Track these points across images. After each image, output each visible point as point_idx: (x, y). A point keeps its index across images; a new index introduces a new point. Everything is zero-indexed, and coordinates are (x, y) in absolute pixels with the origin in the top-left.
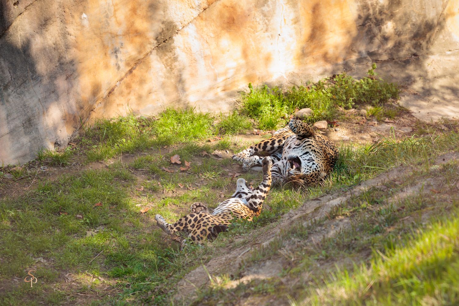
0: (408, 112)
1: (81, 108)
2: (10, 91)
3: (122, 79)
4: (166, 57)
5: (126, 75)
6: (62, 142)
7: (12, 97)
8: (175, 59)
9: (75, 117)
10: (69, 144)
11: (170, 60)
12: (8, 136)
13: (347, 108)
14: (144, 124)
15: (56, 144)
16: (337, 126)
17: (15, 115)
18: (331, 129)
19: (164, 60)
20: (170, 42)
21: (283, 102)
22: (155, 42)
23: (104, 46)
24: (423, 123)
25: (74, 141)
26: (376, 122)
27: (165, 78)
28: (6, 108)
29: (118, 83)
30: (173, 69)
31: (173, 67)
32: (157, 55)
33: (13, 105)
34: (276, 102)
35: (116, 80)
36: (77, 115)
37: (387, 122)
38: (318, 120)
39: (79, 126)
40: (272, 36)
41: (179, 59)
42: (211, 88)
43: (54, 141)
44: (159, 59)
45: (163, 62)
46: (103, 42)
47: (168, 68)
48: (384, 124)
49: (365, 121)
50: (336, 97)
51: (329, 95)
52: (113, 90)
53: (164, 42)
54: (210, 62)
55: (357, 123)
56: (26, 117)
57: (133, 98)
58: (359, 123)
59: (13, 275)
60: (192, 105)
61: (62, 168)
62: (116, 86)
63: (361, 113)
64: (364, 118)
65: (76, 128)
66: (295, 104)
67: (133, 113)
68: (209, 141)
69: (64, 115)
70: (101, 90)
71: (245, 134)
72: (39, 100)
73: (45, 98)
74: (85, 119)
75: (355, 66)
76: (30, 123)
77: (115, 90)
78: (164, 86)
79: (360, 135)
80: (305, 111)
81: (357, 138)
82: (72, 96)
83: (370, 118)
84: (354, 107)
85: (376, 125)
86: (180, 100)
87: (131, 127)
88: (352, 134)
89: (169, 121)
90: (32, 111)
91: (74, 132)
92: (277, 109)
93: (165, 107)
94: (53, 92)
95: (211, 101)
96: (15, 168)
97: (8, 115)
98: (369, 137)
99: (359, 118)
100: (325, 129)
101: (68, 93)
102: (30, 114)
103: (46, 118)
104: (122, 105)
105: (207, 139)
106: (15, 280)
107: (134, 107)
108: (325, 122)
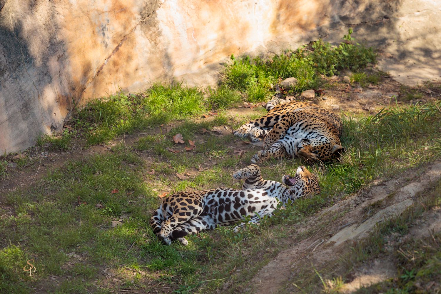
0: (389, 77)
1: (73, 89)
2: (6, 75)
3: (110, 57)
4: (151, 32)
5: (113, 52)
6: (58, 126)
7: (8, 82)
8: (159, 34)
9: (68, 98)
10: (64, 127)
11: (154, 35)
12: (7, 123)
13: (328, 75)
14: (136, 102)
15: (53, 128)
16: (324, 94)
17: (12, 101)
18: (318, 98)
19: (148, 35)
20: (153, 16)
21: (267, 72)
22: (140, 17)
23: (91, 23)
24: (408, 88)
25: (68, 124)
26: (361, 89)
27: (150, 53)
28: (3, 94)
29: (106, 61)
30: (158, 44)
31: (158, 41)
32: (141, 30)
33: (10, 91)
34: (262, 73)
35: (104, 58)
36: (69, 97)
37: (370, 88)
38: (305, 89)
39: (72, 108)
40: (249, 5)
41: (163, 33)
42: (195, 62)
43: (50, 125)
44: (143, 34)
45: (147, 37)
46: (90, 19)
47: (153, 43)
48: (368, 90)
49: (349, 87)
50: (318, 65)
51: (311, 63)
52: (101, 68)
53: (148, 16)
54: (192, 35)
55: (342, 91)
56: (23, 102)
57: (121, 75)
58: (345, 91)
59: (50, 273)
60: (179, 80)
61: (63, 153)
62: (104, 64)
63: (344, 80)
64: (348, 84)
65: (69, 110)
66: (279, 74)
67: (122, 91)
68: (204, 117)
69: (58, 97)
70: (91, 70)
71: (237, 108)
72: (34, 83)
73: (39, 81)
74: (77, 100)
75: (329, 32)
76: (27, 108)
77: (104, 68)
78: (149, 62)
79: (349, 103)
80: (290, 81)
81: (347, 106)
82: (63, 77)
83: (355, 85)
84: (336, 74)
85: (361, 91)
86: (166, 76)
87: (123, 106)
88: (341, 102)
89: (160, 98)
90: (28, 95)
91: (68, 114)
92: (263, 80)
93: (152, 83)
94: (46, 74)
95: (196, 74)
96: (17, 156)
97: (6, 101)
98: (359, 105)
99: (343, 85)
100: (312, 98)
101: (60, 75)
102: (26, 99)
103: (41, 101)
104: (111, 83)
105: (202, 115)
106: (53, 279)
107: (122, 85)
108: (312, 91)
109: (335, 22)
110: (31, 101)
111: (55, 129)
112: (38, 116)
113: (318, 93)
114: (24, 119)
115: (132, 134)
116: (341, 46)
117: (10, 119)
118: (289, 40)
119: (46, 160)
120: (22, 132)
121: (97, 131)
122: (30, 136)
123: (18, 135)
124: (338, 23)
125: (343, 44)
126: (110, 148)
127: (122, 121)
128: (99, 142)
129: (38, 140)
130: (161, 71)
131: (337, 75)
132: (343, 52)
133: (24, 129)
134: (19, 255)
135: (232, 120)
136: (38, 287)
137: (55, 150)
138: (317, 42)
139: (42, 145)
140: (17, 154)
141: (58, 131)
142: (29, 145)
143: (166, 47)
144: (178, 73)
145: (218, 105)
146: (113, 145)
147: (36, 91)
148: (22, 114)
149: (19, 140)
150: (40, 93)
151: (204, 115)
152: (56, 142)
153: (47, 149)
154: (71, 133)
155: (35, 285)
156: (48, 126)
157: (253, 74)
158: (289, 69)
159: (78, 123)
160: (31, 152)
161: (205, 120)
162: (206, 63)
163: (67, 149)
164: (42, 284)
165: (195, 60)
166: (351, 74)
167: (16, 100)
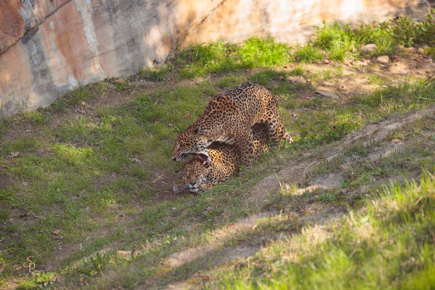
1: (178, 32)
3: (214, 9)
5: (218, 6)
6: (160, 61)
10: (165, 62)
13: (406, 46)
14: (231, 49)
15: (155, 62)
16: (397, 61)
17: (120, 35)
18: (392, 63)
21: (351, 37)
25: (170, 60)
26: (431, 60)
27: (251, 11)
29: (211, 13)
33: (120, 26)
34: (346, 37)
35: (209, 9)
36: (174, 38)
38: (381, 55)
39: (175, 48)
43: (153, 59)
49: (421, 58)
50: (398, 36)
51: (392, 34)
52: (206, 18)
55: (414, 60)
56: (130, 37)
57: (222, 25)
58: (416, 60)
59: (112, 171)
60: (273, 35)
61: (159, 83)
62: (209, 15)
63: (418, 51)
64: (421, 55)
65: (173, 49)
66: (361, 40)
67: (222, 39)
68: (286, 67)
69: (163, 37)
70: (196, 18)
71: (317, 63)
72: (143, 23)
73: (148, 21)
74: (181, 42)
75: (415, 10)
76: (133, 43)
77: (208, 18)
78: (250, 17)
79: (417, 71)
80: (370, 47)
81: (414, 73)
82: (170, 21)
83: (427, 56)
84: (412, 46)
85: (431, 62)
86: (263, 31)
87: (219, 52)
88: (410, 69)
89: (253, 48)
90: (136, 32)
91: (170, 52)
92: (346, 43)
93: (250, 36)
94: (155, 17)
95: (290, 33)
96: (118, 80)
97: (115, 35)
98: (424, 73)
99: (417, 55)
100: (386, 63)
101: (167, 19)
102: (134, 35)
103: (148, 39)
104: (213, 31)
105: (284, 66)
106: (113, 176)
107: (223, 34)
108: (387, 57)
109: (423, 2)
110: (138, 37)
111: (157, 63)
112: (143, 50)
113: (392, 59)
114: (130, 51)
115: (219, 74)
116: (421, 23)
117: (117, 49)
118: (377, 13)
119: (143, 87)
120: (126, 61)
121: (191, 68)
122: (133, 66)
123: (123, 64)
124: (425, 4)
125: (425, 21)
126: (198, 83)
127: (213, 62)
128: (190, 77)
129: (140, 69)
130: (259, 26)
131: (414, 47)
132: (422, 28)
133: (128, 59)
134: (90, 154)
135: (308, 72)
136: (99, 181)
137: (152, 79)
138: (402, 18)
139: (143, 74)
140: (118, 79)
141: (159, 65)
142: (131, 73)
143: (265, 7)
144: (273, 30)
145: (301, 59)
146: (201, 81)
147: (144, 30)
148: (128, 46)
149: (123, 68)
150: (147, 32)
151: (286, 65)
152: (154, 73)
153: (146, 78)
154: (170, 67)
155: (97, 178)
156: (151, 60)
157: (339, 38)
158: (372, 37)
159: (178, 60)
160: (132, 79)
161: (286, 69)
162: (301, 24)
163: (162, 80)
164: (102, 179)
165: (290, 21)
166: (426, 47)
167: (125, 34)
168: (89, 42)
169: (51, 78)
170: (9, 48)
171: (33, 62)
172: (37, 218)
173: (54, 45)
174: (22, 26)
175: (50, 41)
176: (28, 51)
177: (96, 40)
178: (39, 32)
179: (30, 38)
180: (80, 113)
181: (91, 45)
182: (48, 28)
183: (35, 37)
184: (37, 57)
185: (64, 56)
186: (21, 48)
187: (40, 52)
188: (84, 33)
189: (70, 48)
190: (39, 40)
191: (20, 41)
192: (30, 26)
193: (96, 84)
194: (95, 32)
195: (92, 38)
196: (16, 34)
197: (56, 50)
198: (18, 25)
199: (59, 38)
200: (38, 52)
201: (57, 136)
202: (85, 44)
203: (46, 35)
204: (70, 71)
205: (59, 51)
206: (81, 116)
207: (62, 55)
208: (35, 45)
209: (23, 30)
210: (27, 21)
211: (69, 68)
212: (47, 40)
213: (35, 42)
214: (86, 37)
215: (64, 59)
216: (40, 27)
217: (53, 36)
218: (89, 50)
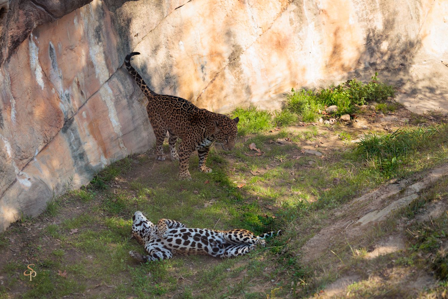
0: (403, 107)
3: (206, 88)
4: (235, 71)
5: (209, 84)
7: (135, 104)
8: (241, 72)
11: (237, 73)
13: (360, 104)
16: (357, 118)
17: (137, 117)
18: (352, 120)
19: (233, 73)
20: (238, 60)
21: (317, 101)
22: (228, 60)
23: (194, 64)
24: (416, 115)
26: (383, 115)
27: (235, 86)
29: (203, 91)
30: (240, 79)
31: (240, 78)
32: (229, 69)
33: (136, 110)
34: (313, 101)
35: (202, 88)
37: (390, 115)
38: (343, 114)
40: (305, 53)
41: (244, 72)
42: (266, 93)
44: (230, 72)
45: (233, 75)
46: (193, 61)
47: (237, 78)
48: (388, 116)
49: (375, 113)
50: (353, 97)
51: (348, 95)
52: (200, 96)
53: (234, 60)
54: (265, 73)
55: (369, 116)
56: (145, 118)
58: (371, 116)
60: (255, 105)
63: (371, 108)
64: (374, 111)
66: (325, 103)
68: (271, 132)
71: (295, 126)
75: (362, 74)
76: (147, 122)
77: (202, 95)
78: (234, 91)
79: (374, 125)
80: (333, 107)
81: (372, 127)
83: (378, 112)
84: (365, 104)
86: (246, 102)
88: (368, 123)
92: (313, 107)
93: (235, 107)
95: (267, 101)
96: (140, 156)
97: (133, 117)
98: (381, 126)
99: (370, 112)
100: (348, 120)
105: (270, 130)
107: (216, 107)
108: (348, 115)
113: (352, 117)
114: (145, 130)
116: (369, 84)
117: (135, 129)
118: (333, 79)
120: (143, 138)
122: (149, 142)
123: (141, 141)
124: (368, 67)
125: (371, 82)
132: (371, 88)
133: (145, 137)
135: (291, 134)
138: (353, 81)
140: (139, 154)
142: (148, 148)
144: (255, 100)
145: (282, 123)
148: (143, 126)
149: (141, 144)
151: (272, 130)
152: (167, 146)
157: (307, 102)
158: (333, 99)
160: (150, 153)
161: (272, 134)
162: (276, 93)
166: (376, 104)
167: (140, 116)
168: (114, 126)
169: (88, 159)
170: (54, 137)
171: (72, 148)
172: (109, 287)
173: (87, 132)
174: (62, 118)
175: (84, 128)
176: (67, 139)
177: (118, 124)
178: (75, 122)
179: (68, 128)
180: (116, 187)
181: (115, 128)
182: (81, 117)
183: (73, 126)
184: (75, 143)
185: (96, 140)
186: (62, 137)
187: (77, 139)
188: (109, 119)
189: (99, 132)
190: (75, 128)
191: (61, 131)
192: (68, 118)
193: (123, 160)
194: (118, 116)
195: (115, 122)
196: (58, 125)
197: (89, 135)
198: (59, 117)
199: (90, 125)
200: (76, 139)
201: (104, 210)
202: (111, 127)
203: (80, 124)
204: (102, 152)
205: (91, 136)
206: (117, 190)
207: (94, 139)
208: (73, 133)
209: (63, 121)
210: (65, 113)
211: (100, 149)
212: (82, 128)
213: (72, 130)
214: (111, 122)
215: (95, 142)
216: (75, 117)
217: (86, 124)
218: (114, 132)
